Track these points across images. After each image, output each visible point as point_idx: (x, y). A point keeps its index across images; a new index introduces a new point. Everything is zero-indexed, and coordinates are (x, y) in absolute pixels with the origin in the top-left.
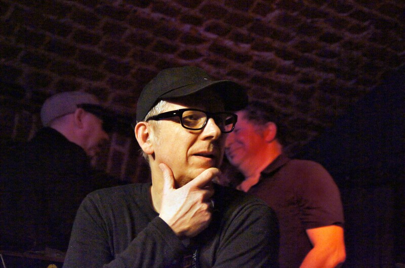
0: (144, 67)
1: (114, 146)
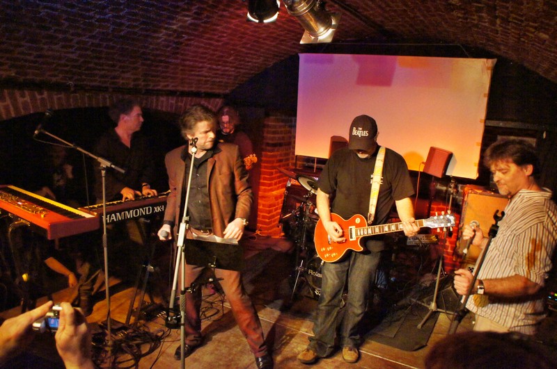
0: (184, 76)
1: (170, 101)
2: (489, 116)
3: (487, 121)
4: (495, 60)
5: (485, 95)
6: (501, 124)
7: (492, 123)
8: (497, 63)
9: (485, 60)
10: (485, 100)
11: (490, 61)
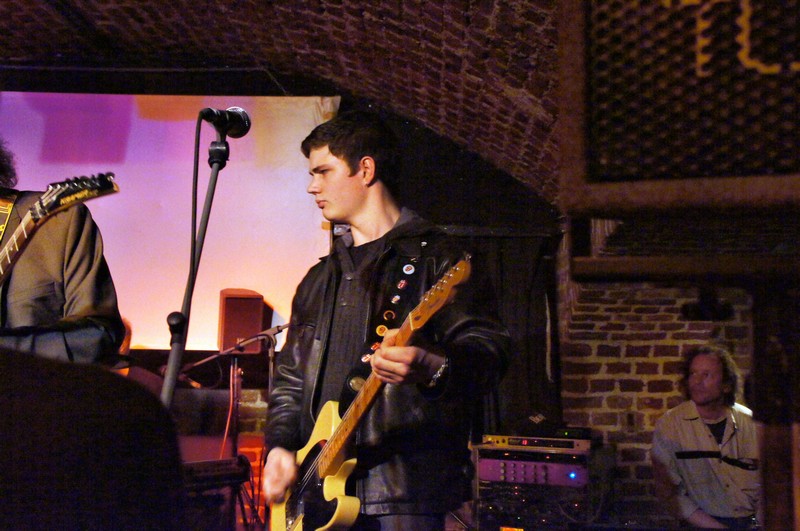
4: (338, 99)
8: (341, 104)
9: (318, 99)
11: (328, 100)
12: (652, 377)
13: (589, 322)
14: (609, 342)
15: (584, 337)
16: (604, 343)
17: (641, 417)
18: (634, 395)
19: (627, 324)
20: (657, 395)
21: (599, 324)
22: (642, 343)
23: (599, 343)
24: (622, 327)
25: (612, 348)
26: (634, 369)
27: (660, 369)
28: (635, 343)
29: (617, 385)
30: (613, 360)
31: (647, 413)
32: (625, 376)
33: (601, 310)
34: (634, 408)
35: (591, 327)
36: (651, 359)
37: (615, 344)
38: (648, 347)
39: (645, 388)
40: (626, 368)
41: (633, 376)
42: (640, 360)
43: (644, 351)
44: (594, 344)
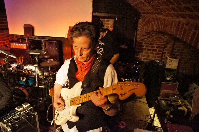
2: (94, 11)
3: (93, 13)
5: (91, 1)
6: (99, 14)
7: (95, 14)
10: (92, 3)
12: (153, 49)
13: (143, 39)
14: (147, 42)
15: (142, 41)
16: (146, 42)
17: (150, 56)
18: (150, 52)
19: (151, 40)
20: (154, 52)
21: (145, 39)
22: (153, 43)
23: (145, 42)
24: (150, 40)
25: (147, 43)
26: (150, 47)
27: (155, 47)
28: (152, 43)
29: (147, 50)
30: (147, 45)
31: (151, 55)
32: (148, 48)
33: (147, 37)
34: (149, 54)
35: (144, 39)
36: (154, 45)
37: (148, 42)
38: (154, 44)
39: (152, 51)
40: (149, 47)
41: (150, 48)
42: (152, 45)
43: (153, 44)
44: (144, 42)
